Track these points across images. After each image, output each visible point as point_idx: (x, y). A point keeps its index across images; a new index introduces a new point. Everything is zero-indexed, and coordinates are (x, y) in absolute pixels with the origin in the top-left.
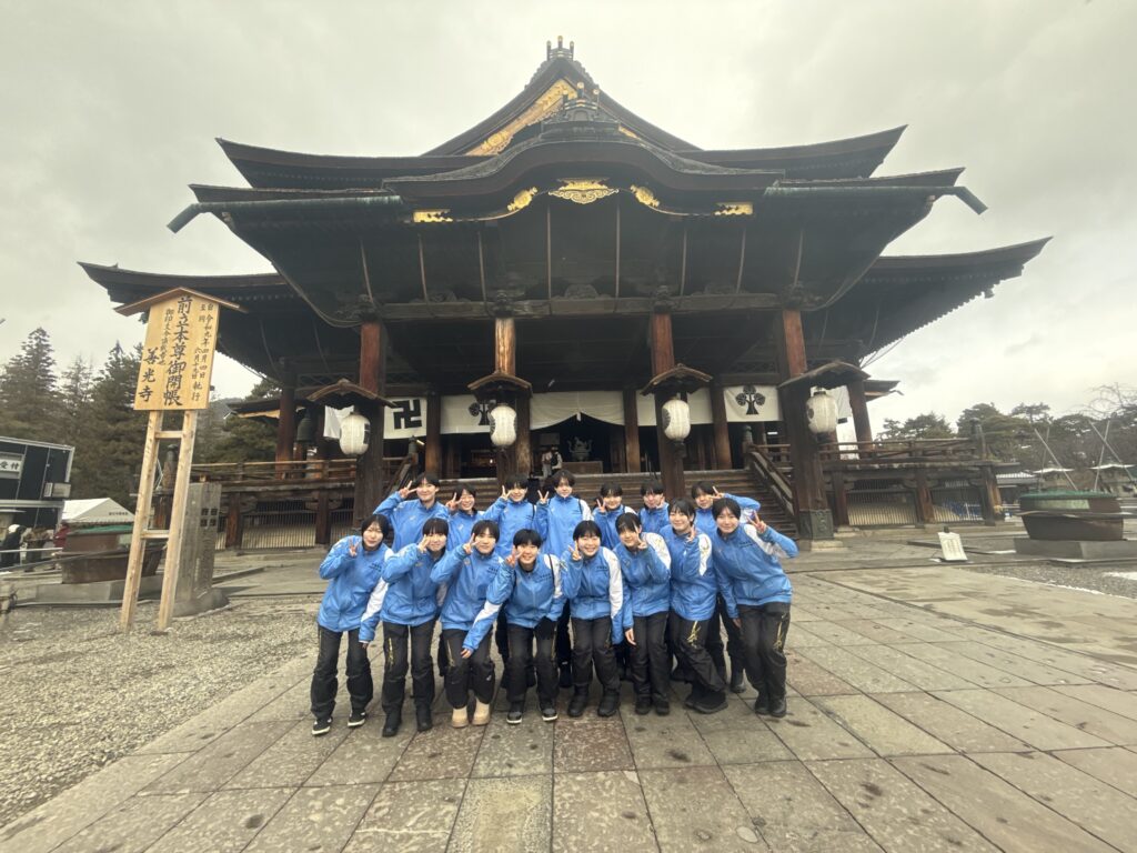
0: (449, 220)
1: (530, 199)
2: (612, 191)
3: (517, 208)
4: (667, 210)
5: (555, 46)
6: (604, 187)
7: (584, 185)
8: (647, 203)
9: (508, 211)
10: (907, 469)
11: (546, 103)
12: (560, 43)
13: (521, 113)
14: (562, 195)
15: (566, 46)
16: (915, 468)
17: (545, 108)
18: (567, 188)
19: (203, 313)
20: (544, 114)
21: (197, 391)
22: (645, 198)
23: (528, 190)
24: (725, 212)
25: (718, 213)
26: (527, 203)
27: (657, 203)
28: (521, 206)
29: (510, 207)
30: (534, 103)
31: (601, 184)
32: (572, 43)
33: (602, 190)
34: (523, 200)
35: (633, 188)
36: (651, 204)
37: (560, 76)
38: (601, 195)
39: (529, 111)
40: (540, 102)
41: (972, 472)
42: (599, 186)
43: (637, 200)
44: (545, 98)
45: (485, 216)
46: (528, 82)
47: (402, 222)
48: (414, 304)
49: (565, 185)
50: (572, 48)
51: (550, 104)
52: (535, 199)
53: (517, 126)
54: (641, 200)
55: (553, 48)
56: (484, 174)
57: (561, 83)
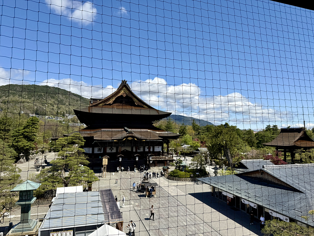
0: (117, 141)
2: (133, 139)
4: (137, 140)
11: (121, 92)
20: (121, 94)
24: (143, 141)
30: (119, 92)
34: (124, 139)
35: (135, 138)
39: (119, 94)
45: (121, 141)
50: (127, 81)
53: (116, 97)
55: (123, 81)
57: (124, 88)
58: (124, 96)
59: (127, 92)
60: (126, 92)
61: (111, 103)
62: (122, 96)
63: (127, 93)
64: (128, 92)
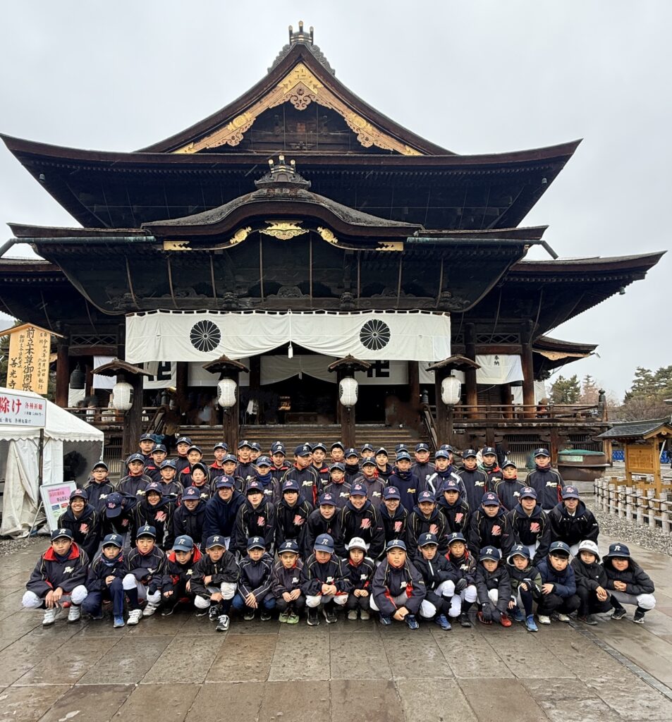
0: (189, 249)
1: (246, 235)
2: (305, 231)
3: (236, 242)
4: (344, 246)
5: (296, 30)
6: (299, 228)
7: (284, 226)
8: (329, 240)
9: (230, 244)
10: (544, 428)
11: (286, 86)
12: (301, 28)
13: (262, 97)
14: (269, 233)
15: (306, 30)
16: (549, 427)
17: (285, 91)
18: (273, 228)
19: (41, 338)
20: (284, 97)
21: (41, 384)
22: (327, 236)
23: (245, 229)
24: (384, 249)
25: (379, 249)
26: (244, 239)
27: (336, 241)
28: (240, 241)
29: (232, 241)
30: (275, 86)
31: (297, 225)
32: (311, 28)
33: (298, 230)
34: (242, 236)
35: (320, 229)
36: (332, 242)
37: (300, 60)
38: (297, 234)
39: (271, 93)
40: (280, 85)
41: (594, 431)
42: (295, 228)
43: (322, 238)
44: (285, 81)
45: (214, 247)
46: (270, 65)
47: (155, 250)
48: (163, 298)
49: (271, 226)
50: (312, 34)
51: (290, 87)
52: (250, 236)
53: (259, 109)
54: (325, 239)
55: (294, 32)
56: (213, 222)
57: (300, 67)
58: (301, 108)
59: (315, 87)
60: (311, 88)
61: (233, 144)
62: (288, 104)
63: (315, 91)
64: (320, 85)
